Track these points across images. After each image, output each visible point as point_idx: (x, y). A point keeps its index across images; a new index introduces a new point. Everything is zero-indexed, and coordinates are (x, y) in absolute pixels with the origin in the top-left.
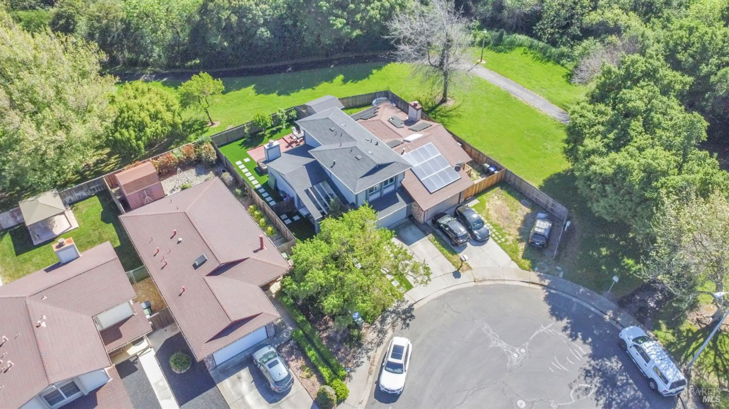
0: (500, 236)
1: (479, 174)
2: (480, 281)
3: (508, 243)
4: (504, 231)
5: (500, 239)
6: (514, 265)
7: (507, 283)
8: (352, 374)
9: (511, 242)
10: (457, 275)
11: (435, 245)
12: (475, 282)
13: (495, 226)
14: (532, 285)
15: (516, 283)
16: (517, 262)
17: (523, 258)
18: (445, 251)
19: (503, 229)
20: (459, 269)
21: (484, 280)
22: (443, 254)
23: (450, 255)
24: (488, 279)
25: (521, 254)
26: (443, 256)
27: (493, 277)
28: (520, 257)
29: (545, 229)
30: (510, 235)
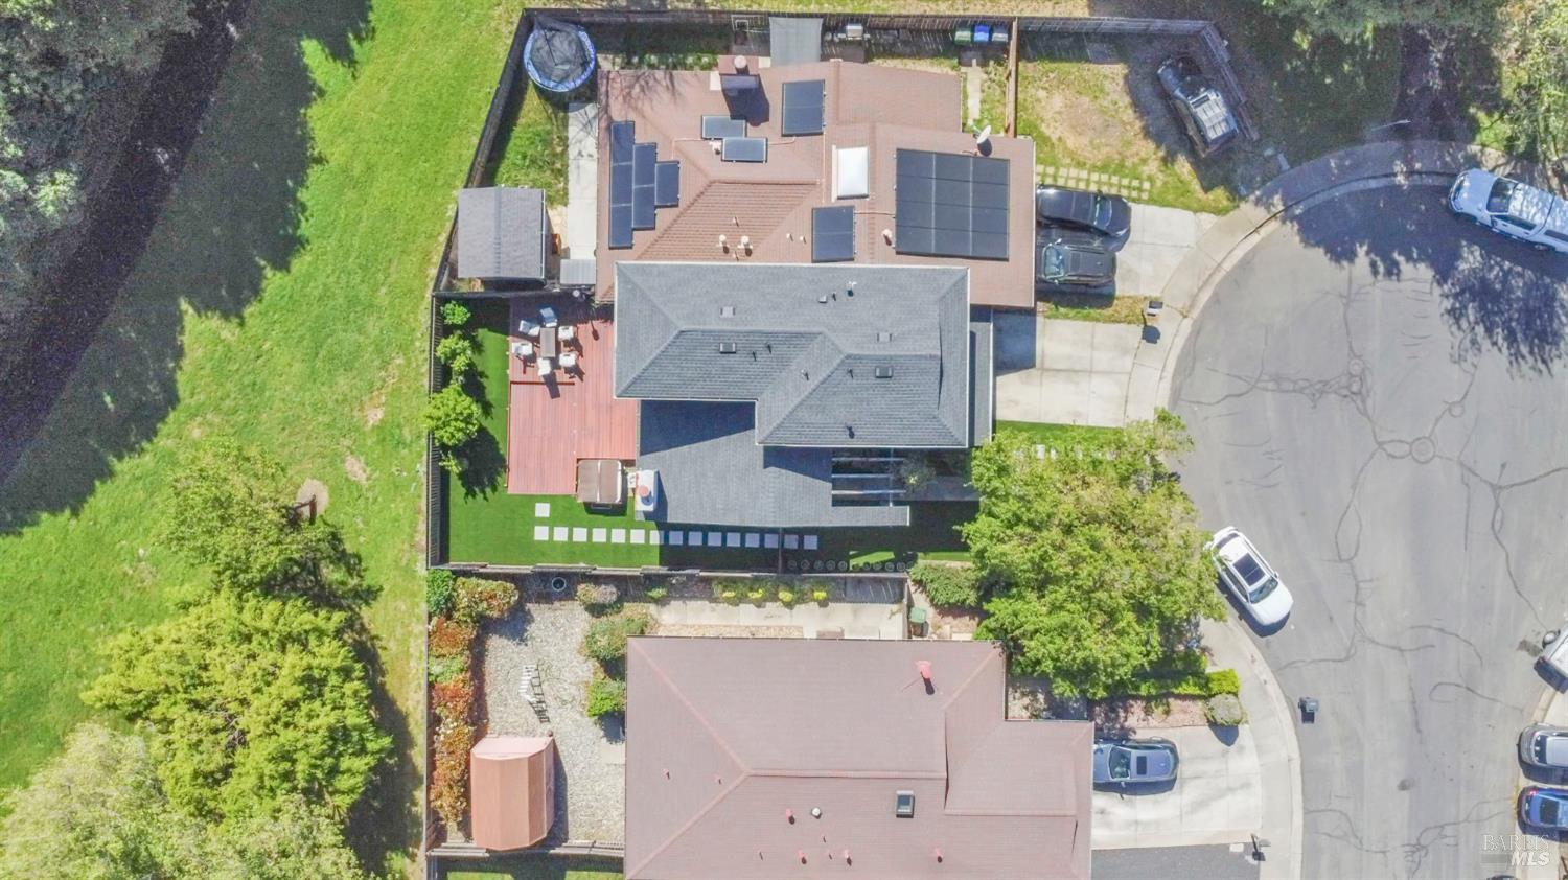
0: (1135, 183)
1: (956, 61)
2: (1192, 306)
3: (1159, 183)
4: (1128, 163)
5: (1140, 190)
6: (1207, 219)
7: (1228, 266)
8: (1203, 643)
9: (1161, 176)
10: (1151, 335)
11: (1066, 317)
12: (1185, 317)
13: (1104, 169)
14: (1263, 231)
15: (1239, 254)
16: (1202, 209)
17: (1207, 189)
18: (1094, 312)
19: (1123, 160)
20: (1145, 323)
21: (1194, 298)
22: (1097, 320)
23: (1108, 312)
24: (1196, 290)
25: (1195, 185)
26: (1100, 325)
27: (1199, 279)
28: (1200, 194)
29: (1226, 120)
30: (1144, 161)
